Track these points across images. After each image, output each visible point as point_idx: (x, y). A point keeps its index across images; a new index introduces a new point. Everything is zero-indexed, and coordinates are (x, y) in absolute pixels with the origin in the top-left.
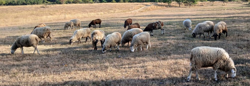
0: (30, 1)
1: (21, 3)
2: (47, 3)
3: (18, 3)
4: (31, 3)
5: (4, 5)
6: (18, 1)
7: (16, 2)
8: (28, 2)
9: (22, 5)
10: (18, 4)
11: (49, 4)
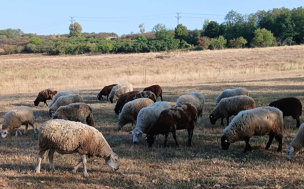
0: (156, 44)
1: (139, 48)
2: (186, 47)
3: (134, 47)
4: (156, 47)
5: (111, 52)
6: (135, 45)
7: (131, 47)
8: (152, 47)
9: (141, 52)
10: (133, 51)
11: (190, 49)
